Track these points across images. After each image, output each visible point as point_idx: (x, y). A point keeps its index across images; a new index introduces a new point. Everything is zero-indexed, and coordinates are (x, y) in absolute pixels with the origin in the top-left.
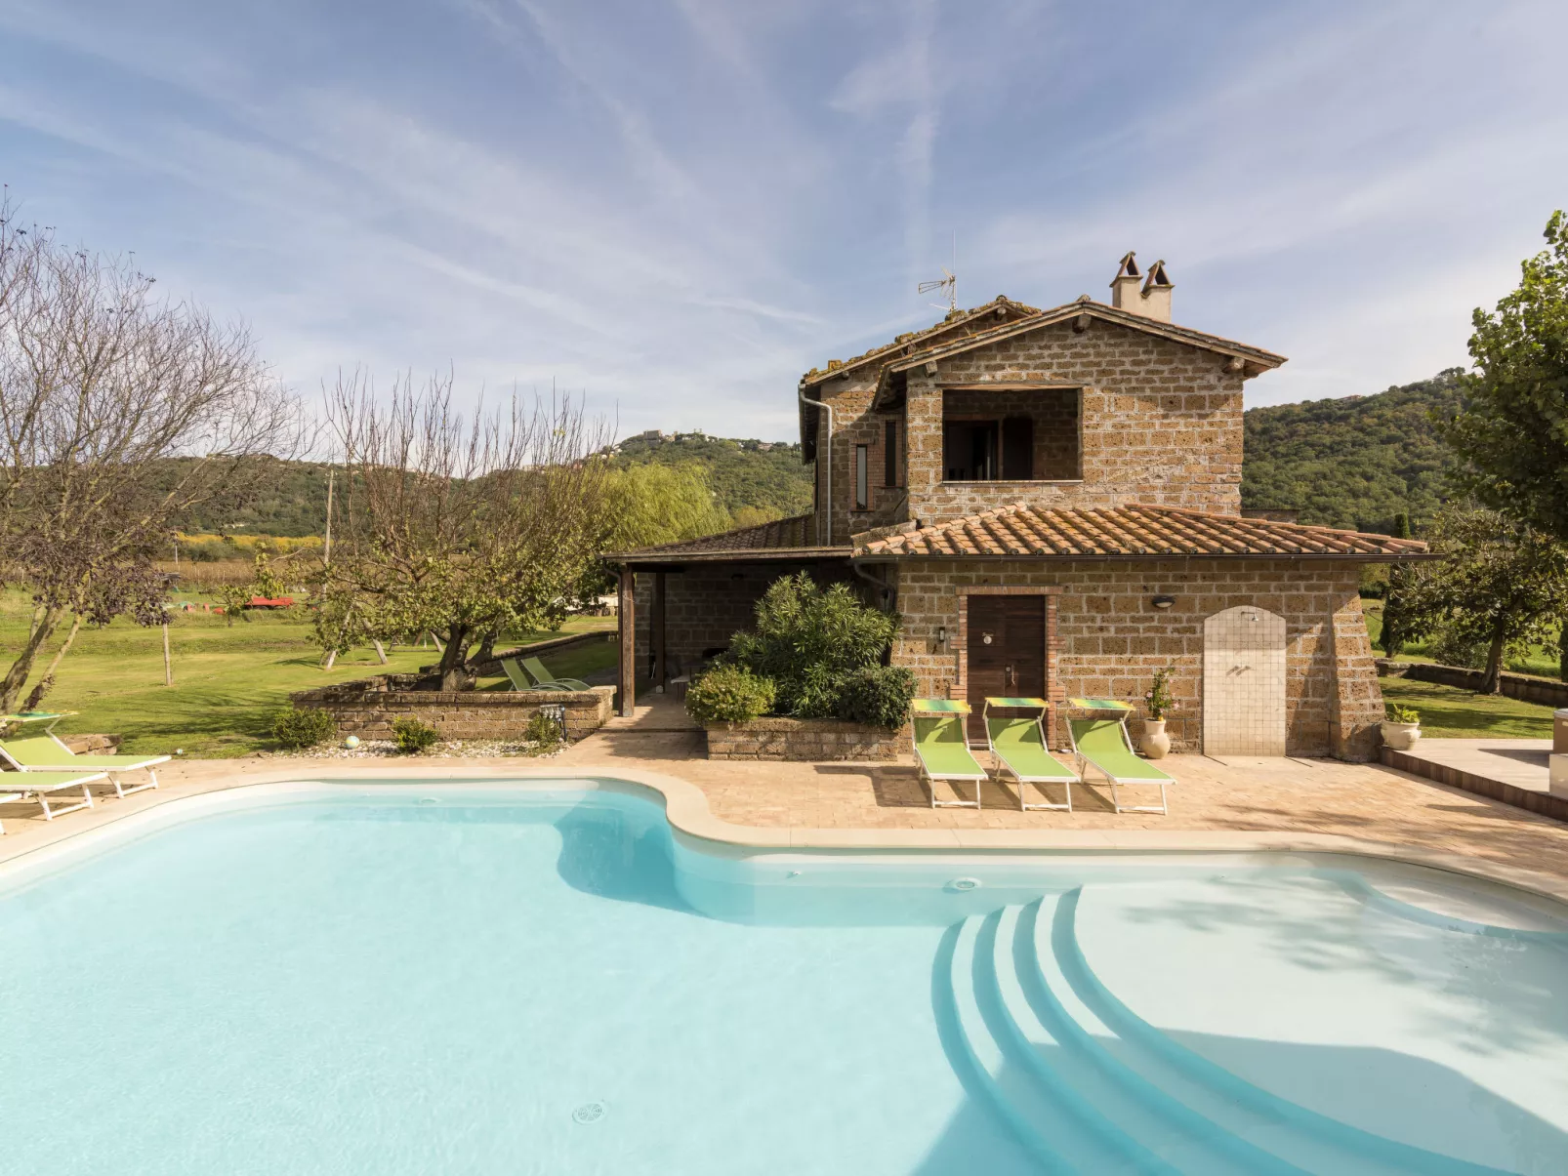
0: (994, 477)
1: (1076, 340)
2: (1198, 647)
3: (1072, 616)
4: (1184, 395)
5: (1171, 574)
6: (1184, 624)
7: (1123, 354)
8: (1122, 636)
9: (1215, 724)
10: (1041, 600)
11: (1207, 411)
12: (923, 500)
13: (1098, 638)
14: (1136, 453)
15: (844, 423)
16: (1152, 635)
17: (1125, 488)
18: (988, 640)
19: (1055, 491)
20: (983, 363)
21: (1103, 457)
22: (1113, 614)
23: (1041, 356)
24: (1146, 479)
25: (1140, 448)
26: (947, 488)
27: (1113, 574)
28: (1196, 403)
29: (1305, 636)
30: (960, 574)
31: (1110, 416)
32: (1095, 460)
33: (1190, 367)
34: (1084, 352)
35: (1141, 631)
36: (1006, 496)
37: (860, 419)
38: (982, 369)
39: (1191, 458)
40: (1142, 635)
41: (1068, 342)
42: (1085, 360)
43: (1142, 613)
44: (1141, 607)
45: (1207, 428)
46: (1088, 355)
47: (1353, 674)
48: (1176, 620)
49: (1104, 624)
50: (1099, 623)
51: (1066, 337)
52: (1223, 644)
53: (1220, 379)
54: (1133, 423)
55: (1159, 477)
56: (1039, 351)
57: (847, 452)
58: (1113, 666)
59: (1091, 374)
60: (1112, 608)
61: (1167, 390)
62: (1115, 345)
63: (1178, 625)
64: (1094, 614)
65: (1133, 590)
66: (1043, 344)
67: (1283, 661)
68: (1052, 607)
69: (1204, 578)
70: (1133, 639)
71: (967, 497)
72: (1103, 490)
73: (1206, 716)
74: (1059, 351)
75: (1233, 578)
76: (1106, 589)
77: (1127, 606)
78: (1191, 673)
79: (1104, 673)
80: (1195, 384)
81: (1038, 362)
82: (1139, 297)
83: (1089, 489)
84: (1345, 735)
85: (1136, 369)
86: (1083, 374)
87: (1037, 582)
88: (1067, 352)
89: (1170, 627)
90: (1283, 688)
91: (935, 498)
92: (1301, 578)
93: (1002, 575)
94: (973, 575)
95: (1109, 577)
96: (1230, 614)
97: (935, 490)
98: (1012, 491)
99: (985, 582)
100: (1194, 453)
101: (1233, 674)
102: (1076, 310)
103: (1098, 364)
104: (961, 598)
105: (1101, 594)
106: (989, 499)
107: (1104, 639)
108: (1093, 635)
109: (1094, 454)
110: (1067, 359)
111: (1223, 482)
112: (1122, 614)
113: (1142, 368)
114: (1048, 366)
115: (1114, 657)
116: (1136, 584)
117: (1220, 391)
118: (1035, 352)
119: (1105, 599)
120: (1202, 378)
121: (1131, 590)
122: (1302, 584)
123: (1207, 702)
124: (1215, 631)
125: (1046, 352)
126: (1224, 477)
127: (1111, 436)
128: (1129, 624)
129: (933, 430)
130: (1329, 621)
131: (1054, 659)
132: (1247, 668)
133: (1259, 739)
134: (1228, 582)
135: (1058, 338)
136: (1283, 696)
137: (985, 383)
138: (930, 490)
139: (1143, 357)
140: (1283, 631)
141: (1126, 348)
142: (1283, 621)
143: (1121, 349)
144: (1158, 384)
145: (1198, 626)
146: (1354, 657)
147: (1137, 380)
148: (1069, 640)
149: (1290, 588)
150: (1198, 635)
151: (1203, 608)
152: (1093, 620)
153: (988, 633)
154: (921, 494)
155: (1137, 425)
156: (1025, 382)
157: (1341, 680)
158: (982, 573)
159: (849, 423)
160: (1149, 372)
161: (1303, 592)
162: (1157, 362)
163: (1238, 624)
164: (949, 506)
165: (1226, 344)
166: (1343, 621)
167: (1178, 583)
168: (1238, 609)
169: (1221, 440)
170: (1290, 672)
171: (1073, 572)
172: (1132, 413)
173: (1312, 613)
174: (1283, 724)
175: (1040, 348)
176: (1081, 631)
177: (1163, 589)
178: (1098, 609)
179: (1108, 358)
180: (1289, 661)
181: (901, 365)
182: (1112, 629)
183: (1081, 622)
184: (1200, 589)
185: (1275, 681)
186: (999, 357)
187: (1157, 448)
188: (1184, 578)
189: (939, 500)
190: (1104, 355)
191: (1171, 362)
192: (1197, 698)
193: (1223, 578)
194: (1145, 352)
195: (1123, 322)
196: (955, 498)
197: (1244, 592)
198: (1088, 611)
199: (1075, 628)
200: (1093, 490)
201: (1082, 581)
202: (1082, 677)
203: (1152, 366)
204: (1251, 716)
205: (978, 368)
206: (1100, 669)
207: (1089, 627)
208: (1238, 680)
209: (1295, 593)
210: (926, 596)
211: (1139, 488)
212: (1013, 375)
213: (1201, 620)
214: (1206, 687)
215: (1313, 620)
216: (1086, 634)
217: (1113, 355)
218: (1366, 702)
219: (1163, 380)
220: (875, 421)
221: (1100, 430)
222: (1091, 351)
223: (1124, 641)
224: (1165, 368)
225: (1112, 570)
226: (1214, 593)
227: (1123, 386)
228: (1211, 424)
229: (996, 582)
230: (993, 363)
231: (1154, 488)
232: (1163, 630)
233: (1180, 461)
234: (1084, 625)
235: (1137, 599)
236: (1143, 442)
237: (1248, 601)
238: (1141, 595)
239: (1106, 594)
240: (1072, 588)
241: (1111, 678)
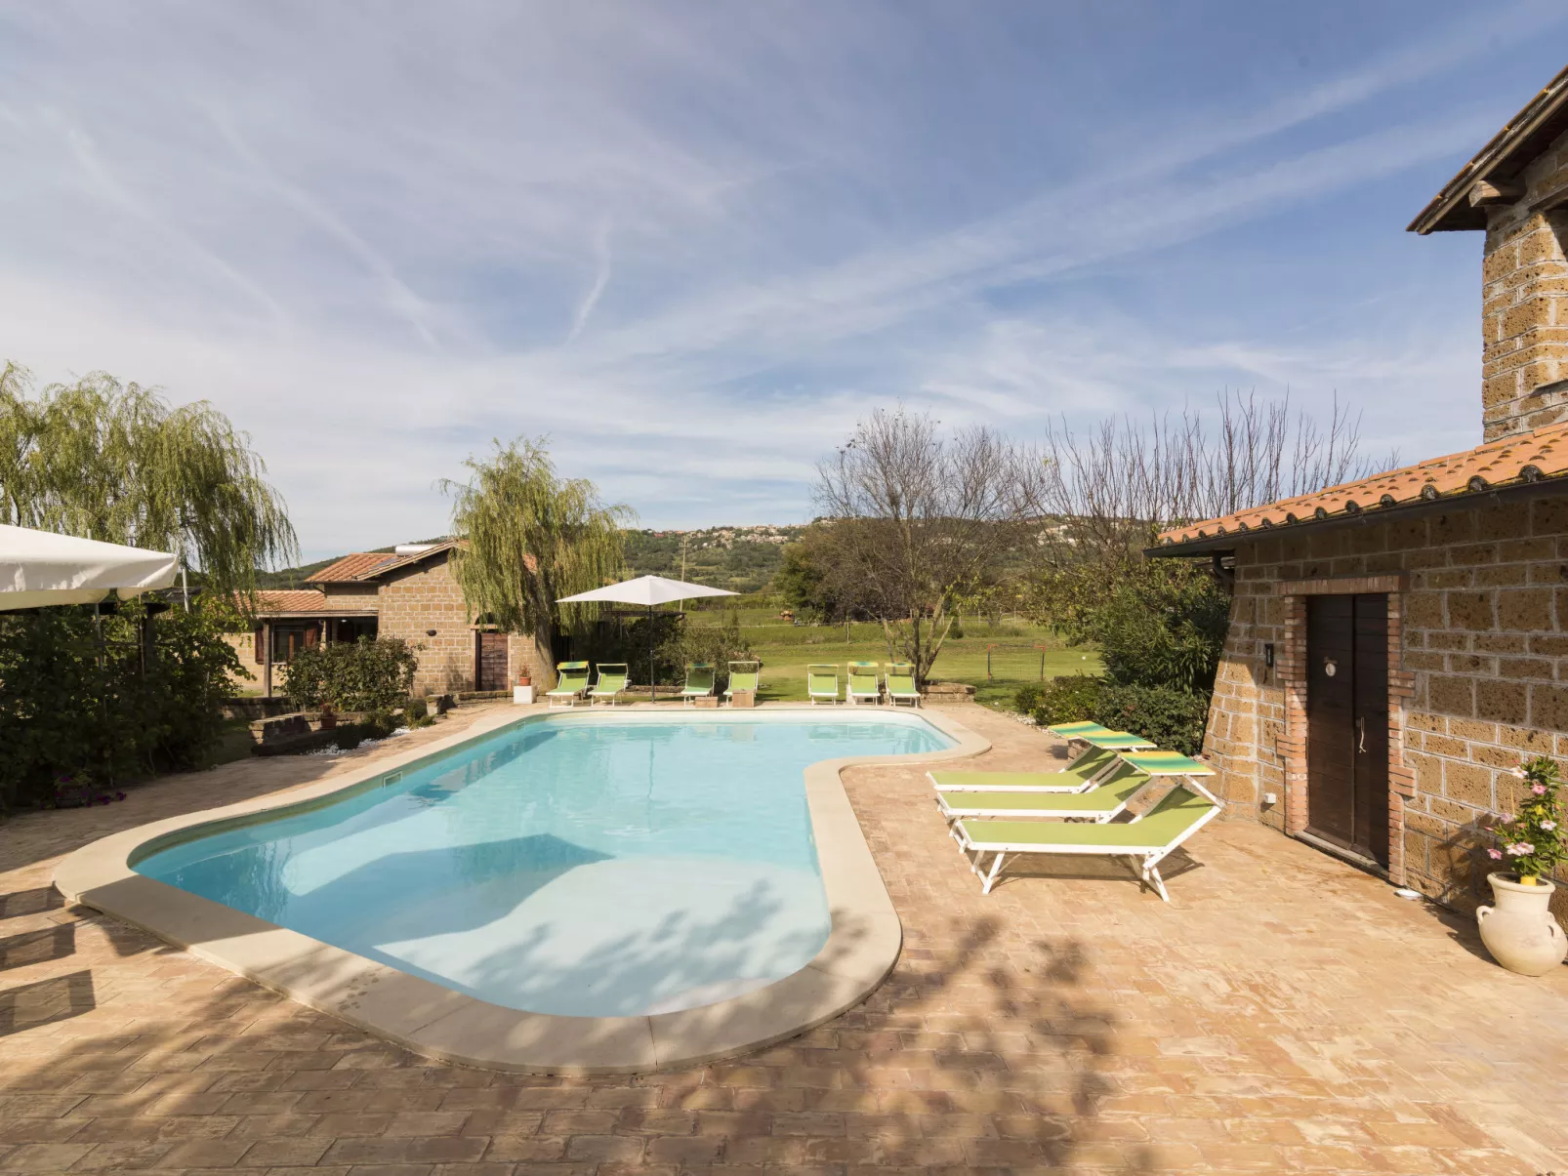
3: (1426, 632)
8: (1515, 681)
10: (1381, 598)
12: (1507, 429)
13: (1469, 681)
18: (1330, 669)
22: (1496, 630)
26: (1546, 397)
27: (1498, 543)
35: (1555, 672)
44: (1554, 617)
49: (1482, 653)
50: (1470, 651)
58: (1499, 746)
60: (1496, 618)
64: (1462, 630)
65: (1536, 578)
70: (1538, 689)
76: (1485, 577)
79: (1482, 756)
87: (1377, 569)
91: (1524, 420)
94: (1300, 562)
97: (1525, 405)
104: (1286, 599)
105: (1473, 588)
107: (1480, 684)
108: (1461, 674)
112: (1515, 633)
115: (1498, 728)
116: (1542, 562)
119: (1481, 598)
121: (1530, 577)
128: (1529, 656)
131: (1399, 716)
138: (1514, 409)
148: (1423, 680)
152: (1460, 642)
153: (1331, 659)
154: (1501, 418)
171: (1427, 546)
176: (1439, 665)
178: (1469, 619)
182: (1496, 665)
183: (1439, 646)
198: (1453, 625)
199: (1431, 657)
201: (1443, 564)
202: (1445, 759)
206: (1474, 748)
207: (1453, 657)
210: (1257, 597)
216: (1448, 671)
223: (1519, 691)
225: (1496, 535)
229: (1324, 572)
234: (1446, 652)
238: (1555, 587)
239: (1484, 588)
240: (1425, 578)
241: (1494, 772)
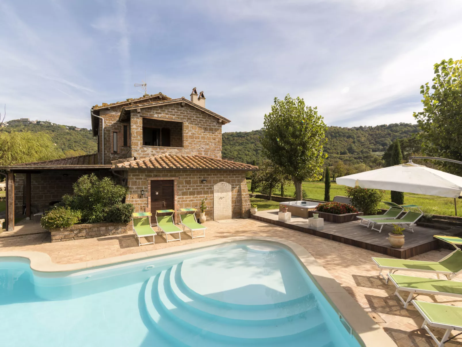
0: (159, 145)
1: (181, 109)
2: (212, 192)
3: (181, 186)
4: (209, 127)
5: (206, 174)
6: (209, 187)
7: (193, 114)
8: (194, 190)
9: (217, 213)
10: (173, 181)
11: (214, 132)
12: (136, 151)
14: (197, 141)
15: (109, 124)
16: (201, 190)
17: (194, 151)
18: (157, 193)
19: (176, 150)
20: (155, 111)
21: (189, 142)
22: (192, 185)
23: (172, 112)
24: (200, 148)
25: (198, 140)
27: (192, 174)
28: (211, 130)
29: (235, 189)
30: (148, 174)
31: (191, 131)
32: (187, 142)
33: (210, 120)
34: (184, 112)
36: (162, 151)
37: (114, 123)
38: (155, 113)
39: (210, 144)
40: (199, 190)
41: (179, 109)
42: (184, 115)
43: (199, 184)
45: (214, 136)
46: (184, 113)
47: (245, 197)
48: (207, 186)
50: (188, 188)
51: (178, 108)
52: (218, 192)
53: (217, 124)
54: (196, 133)
55: (203, 148)
56: (171, 110)
57: (110, 134)
58: (192, 199)
59: (185, 119)
60: (192, 183)
61: (204, 125)
62: (192, 112)
63: (207, 187)
65: (197, 178)
66: (172, 108)
67: (231, 195)
68: (175, 183)
69: (213, 175)
70: (197, 191)
71: (150, 151)
72: (189, 151)
73: (214, 211)
74: (177, 111)
75: (220, 175)
76: (190, 178)
77: (195, 182)
78: (211, 199)
80: (211, 125)
81: (171, 113)
82: (197, 100)
83: (185, 150)
84: (243, 212)
85: (197, 119)
86: (183, 118)
87: (171, 176)
88: (179, 112)
89: (206, 188)
90: (231, 202)
92: (235, 175)
93: (161, 174)
94: (152, 174)
95: (191, 175)
96: (219, 184)
97: (140, 148)
98: (164, 150)
99: (156, 176)
100: (211, 143)
101: (220, 199)
102: (181, 100)
103: (187, 116)
104: (149, 181)
105: (188, 179)
106: (157, 152)
107: (189, 192)
108: (187, 191)
109: (187, 141)
110: (179, 114)
111: (218, 150)
112: (194, 185)
113: (198, 119)
114: (174, 115)
115: (192, 196)
116: (197, 176)
117: (217, 127)
118: (170, 110)
119: (190, 181)
120: (213, 123)
121: (196, 178)
122: (235, 176)
123: (214, 207)
124: (216, 188)
125: (173, 111)
126: (218, 149)
127: (191, 136)
128: (196, 187)
129: (139, 130)
130: (240, 185)
131: (176, 198)
132: (223, 197)
133: (226, 215)
134: (219, 176)
135: (177, 107)
136: (231, 204)
137: (156, 117)
138: (138, 148)
139: (199, 116)
140: (231, 188)
141: (194, 113)
142: (231, 185)
143: (193, 113)
144: (202, 124)
145: (212, 187)
146: (245, 193)
147: (197, 122)
148: (180, 192)
149: (232, 177)
150: (212, 190)
151: (213, 183)
152: (187, 186)
153: (157, 191)
154: (135, 149)
155: (197, 134)
156: (167, 118)
157: (243, 199)
158: (155, 174)
159: (111, 124)
160: (200, 120)
161: (235, 178)
162: (202, 118)
163: (221, 186)
164: (145, 153)
165: (218, 115)
166: (243, 185)
167: (208, 176)
168: (221, 183)
169: (217, 140)
170: (232, 198)
171: (181, 173)
172: (196, 130)
173: (237, 183)
174: (231, 211)
175: (171, 109)
176: (183, 190)
177: (204, 178)
178: (188, 183)
179: (190, 115)
180: (232, 195)
181: (129, 108)
182: (192, 189)
184: (212, 178)
185: (229, 200)
186: (160, 110)
187: (203, 140)
188: (209, 175)
189: (141, 151)
190: (189, 114)
191: (205, 118)
192: (212, 206)
193: (217, 175)
194: (199, 115)
195: (193, 106)
196: (147, 151)
197: (222, 178)
198: (185, 184)
199: (182, 189)
200: (186, 151)
201: (184, 176)
202: (184, 203)
203: (201, 119)
204: (224, 209)
205: (153, 112)
206: (189, 200)
208: (221, 201)
209: (233, 178)
210: (137, 181)
211: (198, 151)
212: (164, 116)
213: (213, 186)
214: (214, 203)
215: (237, 185)
216: (185, 191)
217: (191, 114)
218: (247, 204)
219: (204, 123)
220: (120, 125)
221: (188, 134)
222: (185, 112)
223: (195, 192)
224: (204, 120)
225: (192, 173)
226: (216, 179)
227: (194, 123)
228: (215, 135)
229: (159, 176)
230: (158, 112)
231: (202, 151)
232: (204, 189)
233: (208, 144)
234: (184, 188)
235: (198, 180)
236: (199, 139)
237: (223, 181)
238: (199, 179)
239: (190, 179)
240: (181, 178)
241: (191, 202)
